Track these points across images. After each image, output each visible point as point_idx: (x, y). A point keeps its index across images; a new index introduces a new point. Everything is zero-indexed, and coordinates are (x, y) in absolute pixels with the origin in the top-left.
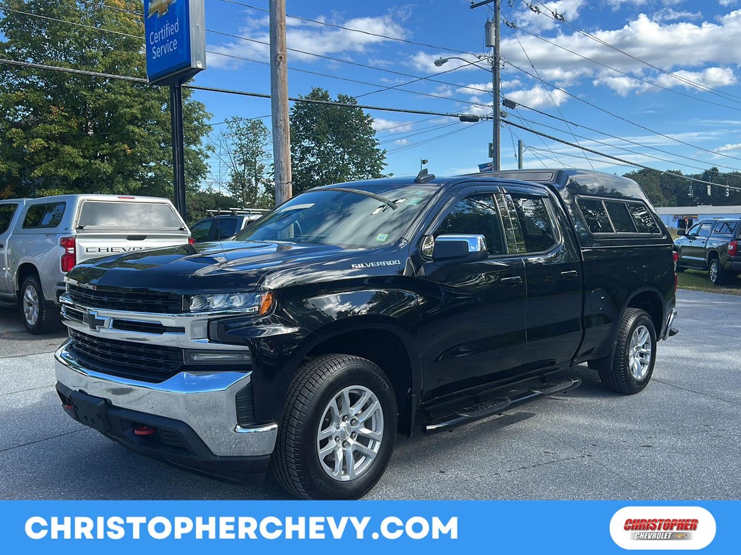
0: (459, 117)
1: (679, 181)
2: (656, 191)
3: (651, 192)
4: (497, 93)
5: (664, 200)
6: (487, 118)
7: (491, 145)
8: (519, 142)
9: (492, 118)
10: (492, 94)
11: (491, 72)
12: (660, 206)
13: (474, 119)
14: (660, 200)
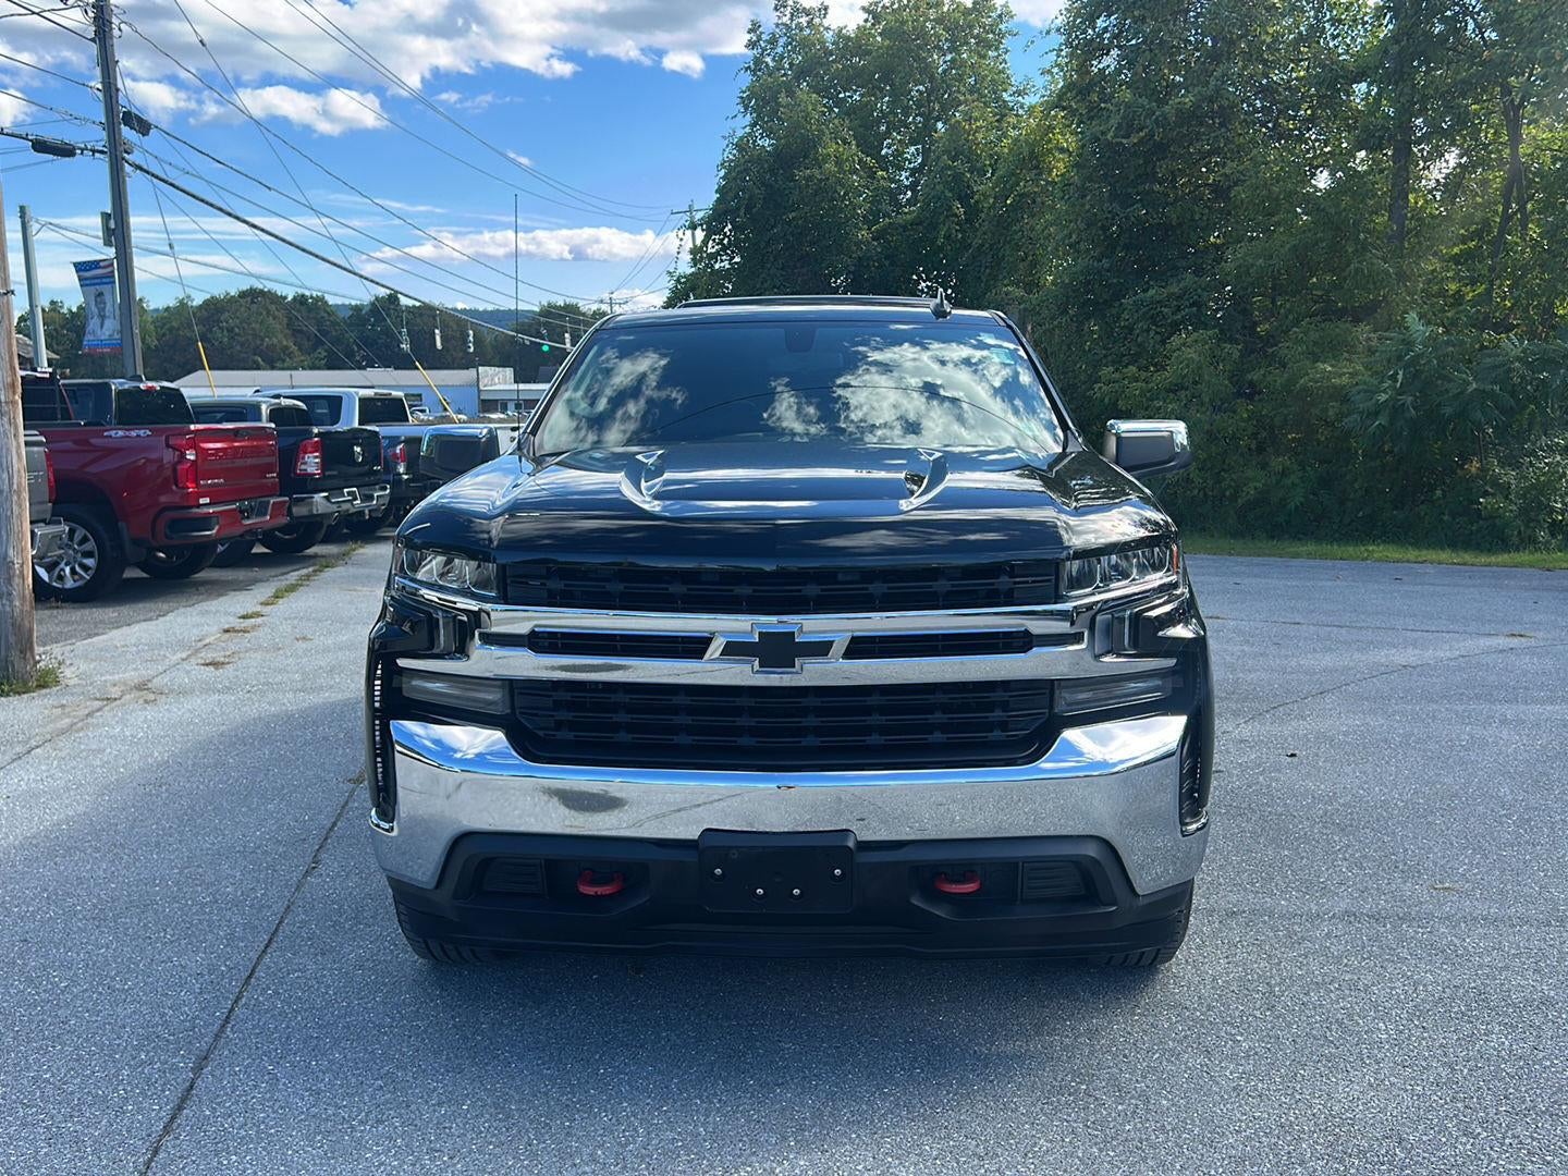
0: (31, 141)
1: (323, 317)
2: (280, 336)
3: (270, 339)
4: (113, 95)
5: (298, 356)
6: (94, 151)
7: (106, 217)
8: (22, 210)
9: (102, 152)
10: (100, 95)
11: (93, 40)
12: (296, 369)
13: (66, 151)
14: (290, 355)
